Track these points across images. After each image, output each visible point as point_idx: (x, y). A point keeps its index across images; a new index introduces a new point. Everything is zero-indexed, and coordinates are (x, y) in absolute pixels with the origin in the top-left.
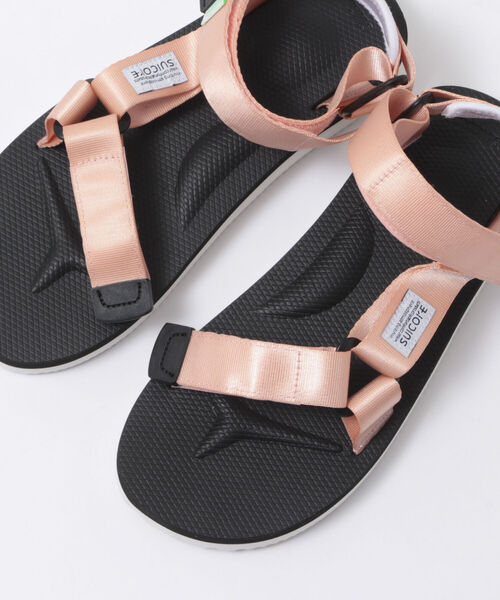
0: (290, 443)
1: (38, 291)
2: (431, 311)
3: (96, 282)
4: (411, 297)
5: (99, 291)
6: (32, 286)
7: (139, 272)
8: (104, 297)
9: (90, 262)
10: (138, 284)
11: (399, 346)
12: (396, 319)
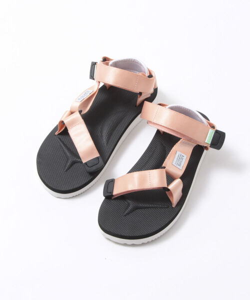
0: (152, 207)
1: (66, 171)
2: (185, 157)
3: (84, 161)
4: (178, 153)
5: (86, 163)
6: (64, 170)
7: (96, 154)
8: (88, 165)
9: (81, 155)
10: (98, 158)
11: (179, 167)
12: (175, 160)
